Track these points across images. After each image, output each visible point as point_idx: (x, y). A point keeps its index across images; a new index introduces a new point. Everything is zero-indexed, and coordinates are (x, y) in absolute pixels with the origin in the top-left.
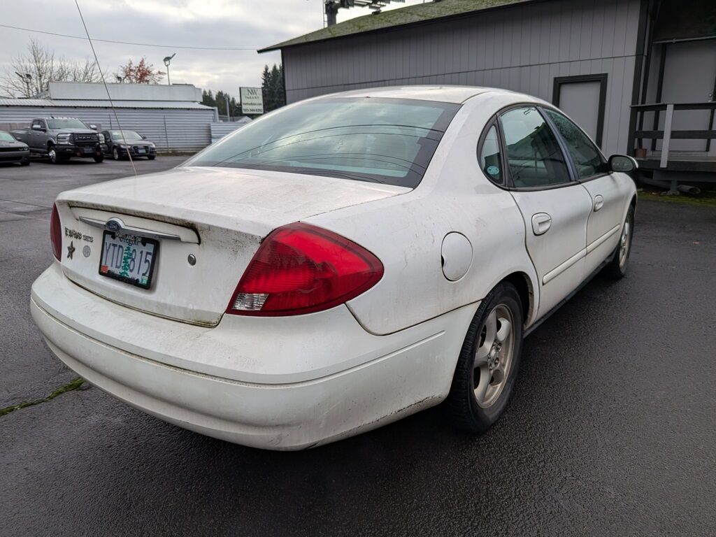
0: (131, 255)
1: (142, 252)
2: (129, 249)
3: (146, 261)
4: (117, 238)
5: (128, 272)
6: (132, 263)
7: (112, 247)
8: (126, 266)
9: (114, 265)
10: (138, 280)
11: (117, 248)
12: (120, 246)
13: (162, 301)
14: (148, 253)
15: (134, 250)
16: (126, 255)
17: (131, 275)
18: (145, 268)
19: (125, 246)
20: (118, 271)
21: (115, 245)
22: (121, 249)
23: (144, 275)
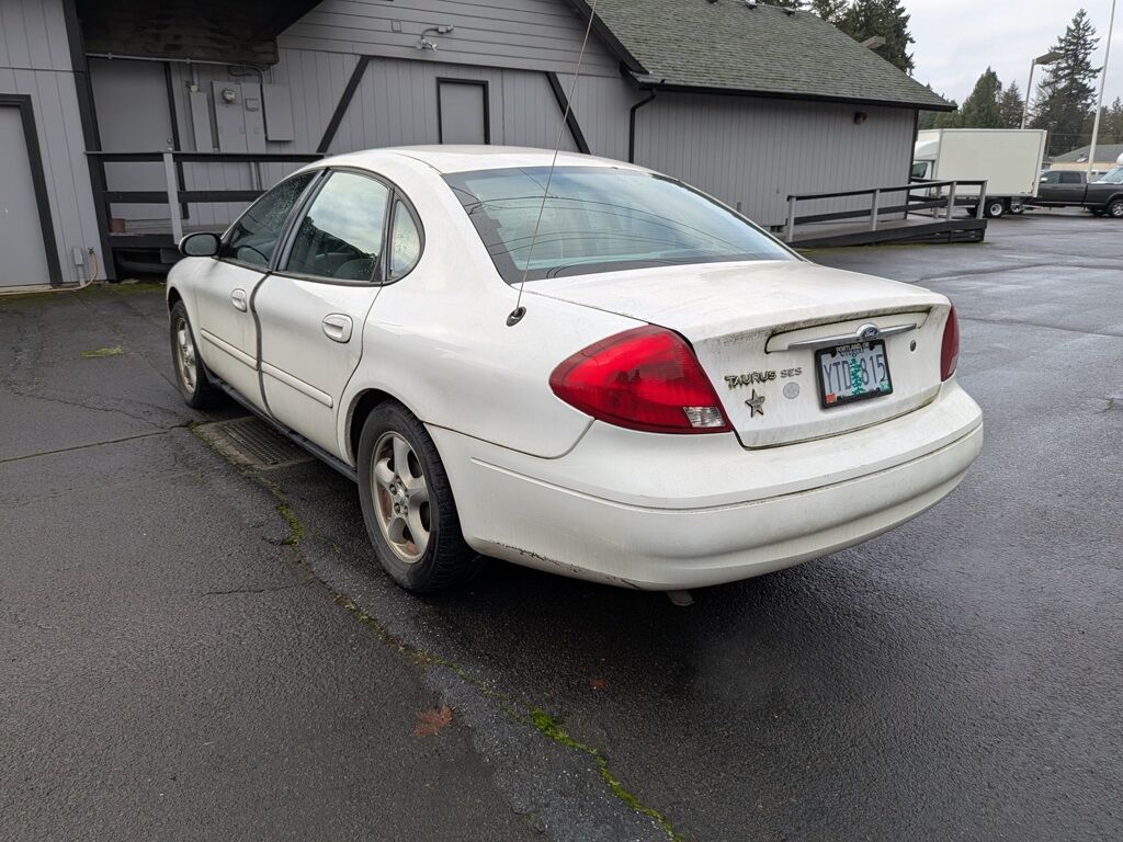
0: (860, 366)
1: (871, 358)
2: (854, 361)
3: (880, 365)
4: (838, 354)
5: (863, 386)
6: (865, 375)
7: (834, 368)
8: (858, 381)
9: (843, 387)
10: (878, 389)
11: (840, 367)
12: (845, 362)
13: (903, 398)
14: (878, 356)
15: (863, 359)
16: (853, 370)
17: (867, 388)
18: (880, 372)
19: (849, 359)
20: (849, 393)
21: (836, 364)
22: (846, 366)
23: (882, 380)
